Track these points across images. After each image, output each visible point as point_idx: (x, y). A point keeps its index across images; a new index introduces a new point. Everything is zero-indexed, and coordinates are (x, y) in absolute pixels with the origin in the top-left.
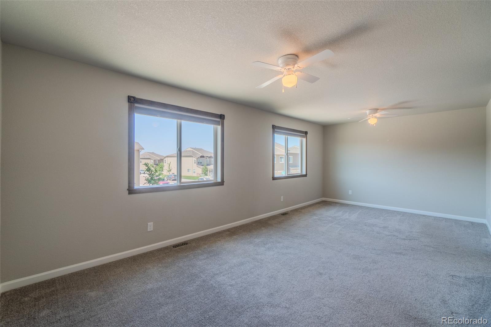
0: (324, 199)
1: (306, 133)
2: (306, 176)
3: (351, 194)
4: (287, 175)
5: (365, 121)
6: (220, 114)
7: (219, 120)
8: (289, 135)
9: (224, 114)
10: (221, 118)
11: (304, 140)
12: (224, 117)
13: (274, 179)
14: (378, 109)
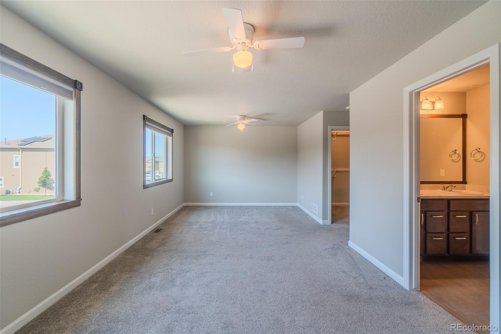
0: (185, 204)
1: (172, 131)
2: (172, 181)
3: (212, 196)
4: (155, 180)
5: (233, 125)
6: (74, 79)
7: (70, 89)
8: (156, 131)
9: (81, 82)
10: (75, 87)
11: (170, 139)
12: (82, 87)
13: (145, 187)
14: (245, 116)
